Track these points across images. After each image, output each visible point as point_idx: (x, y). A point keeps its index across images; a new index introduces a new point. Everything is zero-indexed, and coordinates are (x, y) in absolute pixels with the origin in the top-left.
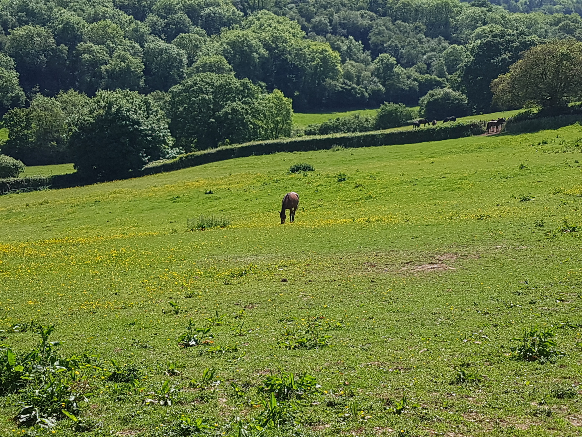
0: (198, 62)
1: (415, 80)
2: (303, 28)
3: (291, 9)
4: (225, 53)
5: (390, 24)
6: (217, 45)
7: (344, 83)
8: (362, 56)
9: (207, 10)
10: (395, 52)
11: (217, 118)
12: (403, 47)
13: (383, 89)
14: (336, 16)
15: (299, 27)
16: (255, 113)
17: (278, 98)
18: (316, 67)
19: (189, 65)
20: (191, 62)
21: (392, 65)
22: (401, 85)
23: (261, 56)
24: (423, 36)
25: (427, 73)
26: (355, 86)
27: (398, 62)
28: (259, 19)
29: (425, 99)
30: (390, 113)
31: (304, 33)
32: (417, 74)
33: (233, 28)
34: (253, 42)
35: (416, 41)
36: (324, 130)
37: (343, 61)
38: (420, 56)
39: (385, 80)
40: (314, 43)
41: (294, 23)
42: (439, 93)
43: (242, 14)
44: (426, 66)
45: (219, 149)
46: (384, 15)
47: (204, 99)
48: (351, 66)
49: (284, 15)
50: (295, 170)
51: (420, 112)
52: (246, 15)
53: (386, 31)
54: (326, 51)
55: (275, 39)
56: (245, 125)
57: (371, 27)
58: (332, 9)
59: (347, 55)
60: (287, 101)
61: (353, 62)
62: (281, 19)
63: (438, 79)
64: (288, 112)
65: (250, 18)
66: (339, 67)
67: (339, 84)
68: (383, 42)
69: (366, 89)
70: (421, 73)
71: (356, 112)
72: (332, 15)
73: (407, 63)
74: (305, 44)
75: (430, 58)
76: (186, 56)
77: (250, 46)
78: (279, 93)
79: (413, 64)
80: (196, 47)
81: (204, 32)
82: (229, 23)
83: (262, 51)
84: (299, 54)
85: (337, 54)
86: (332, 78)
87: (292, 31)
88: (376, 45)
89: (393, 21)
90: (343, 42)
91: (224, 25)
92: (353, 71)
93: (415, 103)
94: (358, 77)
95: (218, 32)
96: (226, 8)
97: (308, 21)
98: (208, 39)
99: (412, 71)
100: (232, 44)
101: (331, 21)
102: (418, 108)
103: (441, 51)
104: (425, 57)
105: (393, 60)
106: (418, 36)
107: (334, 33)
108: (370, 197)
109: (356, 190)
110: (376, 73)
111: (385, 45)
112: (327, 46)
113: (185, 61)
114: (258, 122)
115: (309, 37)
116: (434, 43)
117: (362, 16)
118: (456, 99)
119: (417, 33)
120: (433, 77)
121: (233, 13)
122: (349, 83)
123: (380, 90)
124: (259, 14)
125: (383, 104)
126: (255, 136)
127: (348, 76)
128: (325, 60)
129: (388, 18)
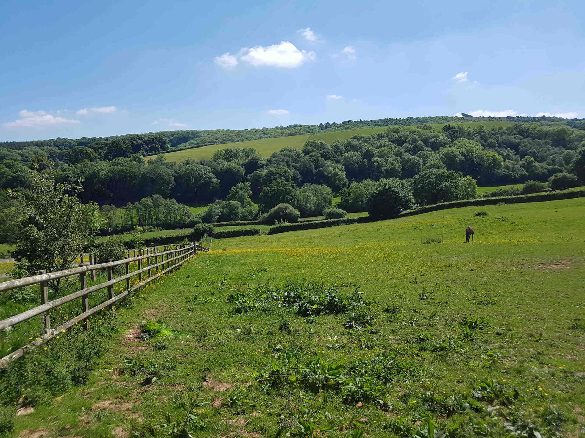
0: (428, 164)
1: (546, 169)
2: (483, 145)
3: (476, 136)
4: (442, 159)
5: (531, 141)
6: (437, 155)
7: (505, 171)
8: (515, 157)
9: (433, 140)
10: (533, 155)
11: (437, 190)
12: (538, 152)
13: (527, 174)
14: (500, 139)
15: (480, 145)
16: (457, 187)
17: (469, 180)
18: (489, 164)
19: (423, 165)
20: (424, 164)
21: (532, 162)
22: (538, 172)
23: (460, 160)
24: (550, 146)
25: (553, 165)
26: (511, 172)
27: (536, 160)
28: (459, 142)
29: (552, 178)
30: (531, 186)
31: (483, 148)
32: (546, 166)
33: (446, 147)
34: (456, 153)
35: (546, 149)
36: (494, 195)
37: (504, 161)
38: (549, 156)
39: (528, 169)
40: (488, 152)
41: (478, 143)
42: (560, 175)
43: (451, 140)
44: (552, 162)
45: (437, 205)
46: (527, 137)
47: (431, 181)
48: (509, 163)
49: (472, 139)
50: (478, 215)
51: (548, 185)
52: (453, 140)
53: (528, 144)
54: (495, 156)
55: (468, 151)
56: (451, 193)
57: (519, 144)
58: (498, 135)
59: (507, 157)
60: (474, 181)
61: (510, 161)
62: (470, 141)
63: (560, 168)
64: (474, 186)
65: (455, 142)
66: (502, 163)
67: (502, 172)
68: (527, 150)
69: (517, 174)
70: (549, 165)
71: (512, 186)
72: (498, 138)
73: (541, 160)
74: (484, 153)
75: (554, 157)
76: (422, 161)
77: (455, 155)
78: (469, 177)
79: (544, 161)
80: (427, 157)
81: (431, 149)
82: (444, 145)
83: (461, 157)
84: (480, 158)
85: (501, 157)
86: (498, 169)
87: (476, 147)
88: (523, 152)
89: (533, 139)
90: (504, 151)
91: (442, 146)
92: (510, 165)
93: (546, 181)
94: (513, 168)
95: (438, 149)
96: (442, 138)
97: (485, 141)
98: (433, 153)
99: (544, 164)
100: (445, 155)
101: (497, 141)
102: (547, 183)
103: (561, 154)
104: (551, 157)
105: (532, 159)
106: (547, 146)
107: (500, 146)
108: (520, 229)
109: (512, 225)
110: (523, 166)
111: (528, 152)
112: (495, 154)
113: (421, 163)
114: (458, 192)
115: (486, 150)
116: (556, 149)
117: (515, 138)
118: (570, 178)
119: (546, 145)
120: (556, 167)
121: (446, 140)
122: (508, 171)
123: (525, 175)
124: (459, 140)
125: (527, 181)
126: (456, 198)
127: (507, 168)
128: (494, 160)
129: (529, 138)
